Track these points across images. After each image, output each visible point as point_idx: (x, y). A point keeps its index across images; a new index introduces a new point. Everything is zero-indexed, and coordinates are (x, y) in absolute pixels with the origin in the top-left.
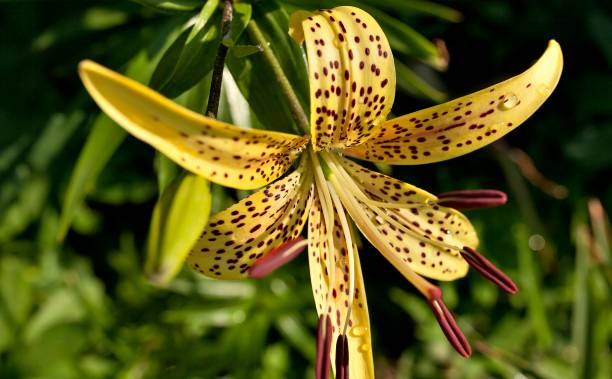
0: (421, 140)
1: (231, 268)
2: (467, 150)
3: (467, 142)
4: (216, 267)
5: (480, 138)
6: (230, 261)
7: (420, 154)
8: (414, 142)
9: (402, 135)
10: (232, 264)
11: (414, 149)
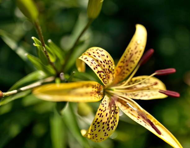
0: (127, 66)
1: (109, 130)
2: (139, 59)
3: (137, 57)
4: (105, 133)
5: (139, 54)
6: (107, 129)
7: (130, 69)
8: (126, 68)
9: (122, 68)
10: (108, 129)
11: (127, 69)
